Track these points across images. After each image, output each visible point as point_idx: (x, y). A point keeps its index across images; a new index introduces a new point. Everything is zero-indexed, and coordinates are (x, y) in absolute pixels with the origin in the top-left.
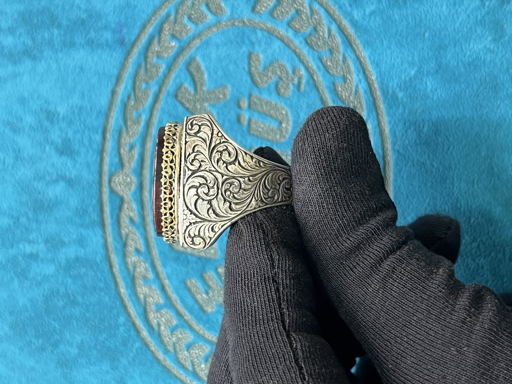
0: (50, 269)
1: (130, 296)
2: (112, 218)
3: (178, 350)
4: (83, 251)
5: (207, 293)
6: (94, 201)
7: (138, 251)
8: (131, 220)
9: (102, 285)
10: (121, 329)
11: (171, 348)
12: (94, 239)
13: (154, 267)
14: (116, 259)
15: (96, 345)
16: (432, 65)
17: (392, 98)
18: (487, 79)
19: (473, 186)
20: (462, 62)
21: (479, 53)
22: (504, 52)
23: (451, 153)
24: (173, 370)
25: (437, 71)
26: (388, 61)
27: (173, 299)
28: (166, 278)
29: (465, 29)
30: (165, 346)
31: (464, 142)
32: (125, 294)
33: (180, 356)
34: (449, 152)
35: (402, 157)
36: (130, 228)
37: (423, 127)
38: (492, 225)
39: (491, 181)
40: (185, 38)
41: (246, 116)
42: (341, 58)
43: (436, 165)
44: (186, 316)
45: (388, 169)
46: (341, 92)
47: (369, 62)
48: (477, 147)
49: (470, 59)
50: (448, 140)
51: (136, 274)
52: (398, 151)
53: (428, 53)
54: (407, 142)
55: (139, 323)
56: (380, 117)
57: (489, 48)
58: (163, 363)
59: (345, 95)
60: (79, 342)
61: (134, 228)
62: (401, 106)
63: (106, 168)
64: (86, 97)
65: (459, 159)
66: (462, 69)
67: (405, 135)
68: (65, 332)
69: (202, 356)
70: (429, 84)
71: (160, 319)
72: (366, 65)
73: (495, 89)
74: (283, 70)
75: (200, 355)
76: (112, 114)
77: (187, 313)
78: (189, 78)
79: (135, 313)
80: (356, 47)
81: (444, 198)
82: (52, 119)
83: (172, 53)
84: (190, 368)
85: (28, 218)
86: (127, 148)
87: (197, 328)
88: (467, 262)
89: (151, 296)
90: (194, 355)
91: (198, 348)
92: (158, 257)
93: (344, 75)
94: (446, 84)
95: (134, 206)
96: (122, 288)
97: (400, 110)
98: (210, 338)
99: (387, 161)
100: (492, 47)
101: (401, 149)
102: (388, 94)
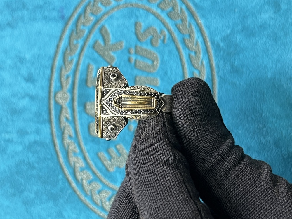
0: (19, 148)
1: (65, 162)
2: (56, 117)
3: (93, 194)
4: (39, 137)
5: (110, 160)
6: (46, 108)
7: (70, 136)
8: (67, 119)
9: (49, 157)
10: (60, 182)
11: (89, 193)
12: (45, 130)
13: (79, 146)
14: (57, 142)
15: (45, 192)
16: (240, 27)
17: (217, 46)
18: (271, 35)
19: (264, 96)
20: (256, 25)
21: (266, 20)
22: (280, 19)
23: (251, 77)
24: (90, 206)
25: (242, 31)
26: (214, 25)
27: (90, 164)
28: (87, 152)
29: (258, 7)
30: (85, 191)
31: (258, 70)
32: (63, 162)
33: (95, 198)
34: (249, 77)
35: (223, 80)
36: (66, 123)
37: (235, 63)
38: (274, 117)
39: (274, 92)
40: (99, 14)
41: (133, 58)
42: (187, 24)
43: (242, 84)
44: (98, 174)
45: (215, 87)
46: (188, 43)
47: (204, 26)
48: (266, 73)
49: (261, 24)
50: (249, 70)
51: (70, 150)
52: (220, 77)
53: (237, 20)
54: (225, 71)
55: (71, 178)
56: (210, 57)
57: (272, 18)
58: (84, 201)
59: (190, 45)
60: (36, 190)
61: (69, 124)
62: (222, 50)
63: (53, 89)
64: (42, 49)
65: (255, 80)
66: (257, 29)
67: (224, 67)
68: (28, 184)
69: (107, 197)
70: (238, 38)
71: (82, 176)
72: (202, 28)
73: (276, 40)
74: (154, 31)
75: (106, 197)
76: (57, 58)
77: (99, 172)
78: (101, 37)
79: (68, 172)
80: (196, 18)
81: (247, 103)
82: (23, 61)
83: (91, 23)
84: (100, 204)
85: (7, 118)
86: (65, 77)
87: (104, 181)
88: (261, 139)
89: (78, 163)
90: (102, 197)
91: (105, 192)
92: (82, 140)
93: (189, 34)
94: (248, 38)
95: (69, 111)
96: (61, 158)
97: (222, 53)
98: (112, 187)
99: (214, 82)
100: (273, 16)
101: (222, 75)
102: (214, 44)
